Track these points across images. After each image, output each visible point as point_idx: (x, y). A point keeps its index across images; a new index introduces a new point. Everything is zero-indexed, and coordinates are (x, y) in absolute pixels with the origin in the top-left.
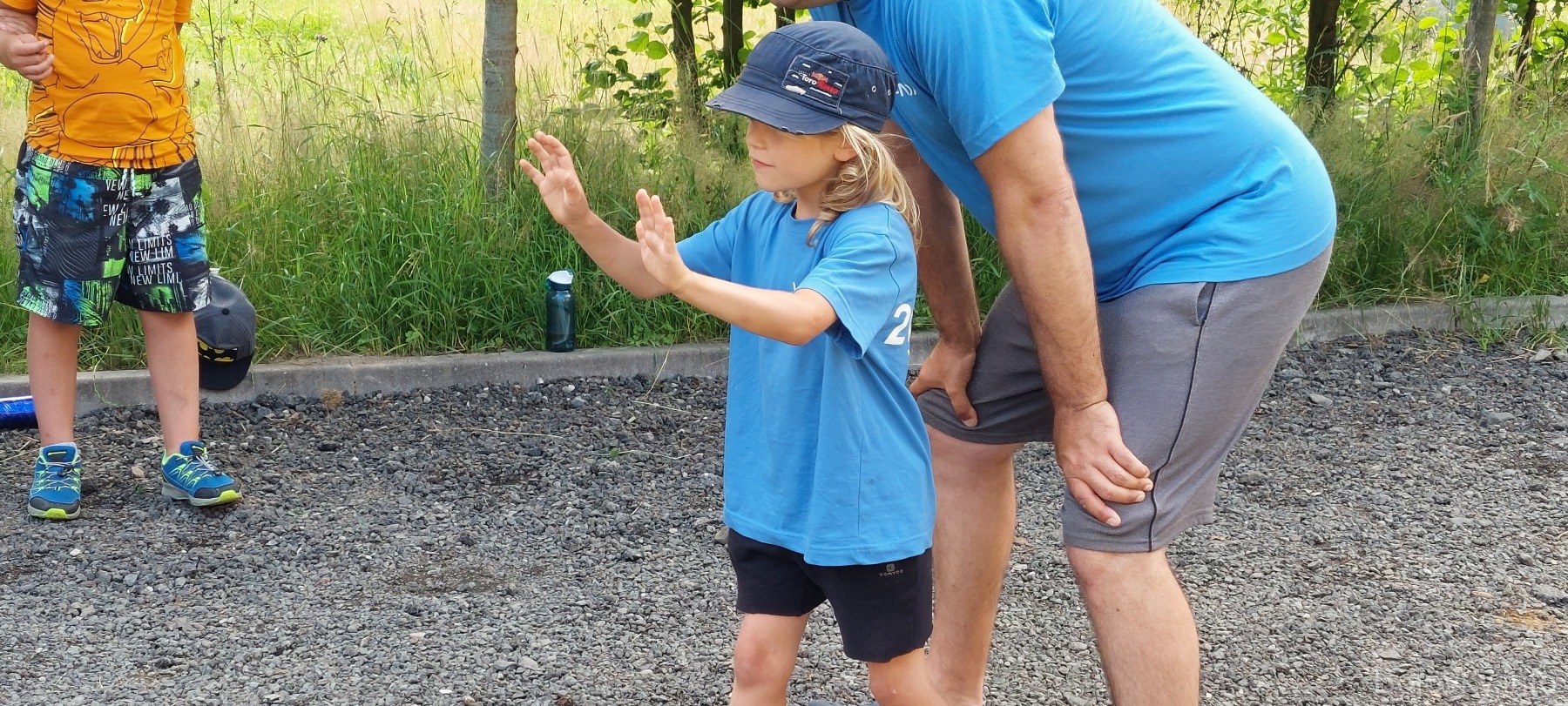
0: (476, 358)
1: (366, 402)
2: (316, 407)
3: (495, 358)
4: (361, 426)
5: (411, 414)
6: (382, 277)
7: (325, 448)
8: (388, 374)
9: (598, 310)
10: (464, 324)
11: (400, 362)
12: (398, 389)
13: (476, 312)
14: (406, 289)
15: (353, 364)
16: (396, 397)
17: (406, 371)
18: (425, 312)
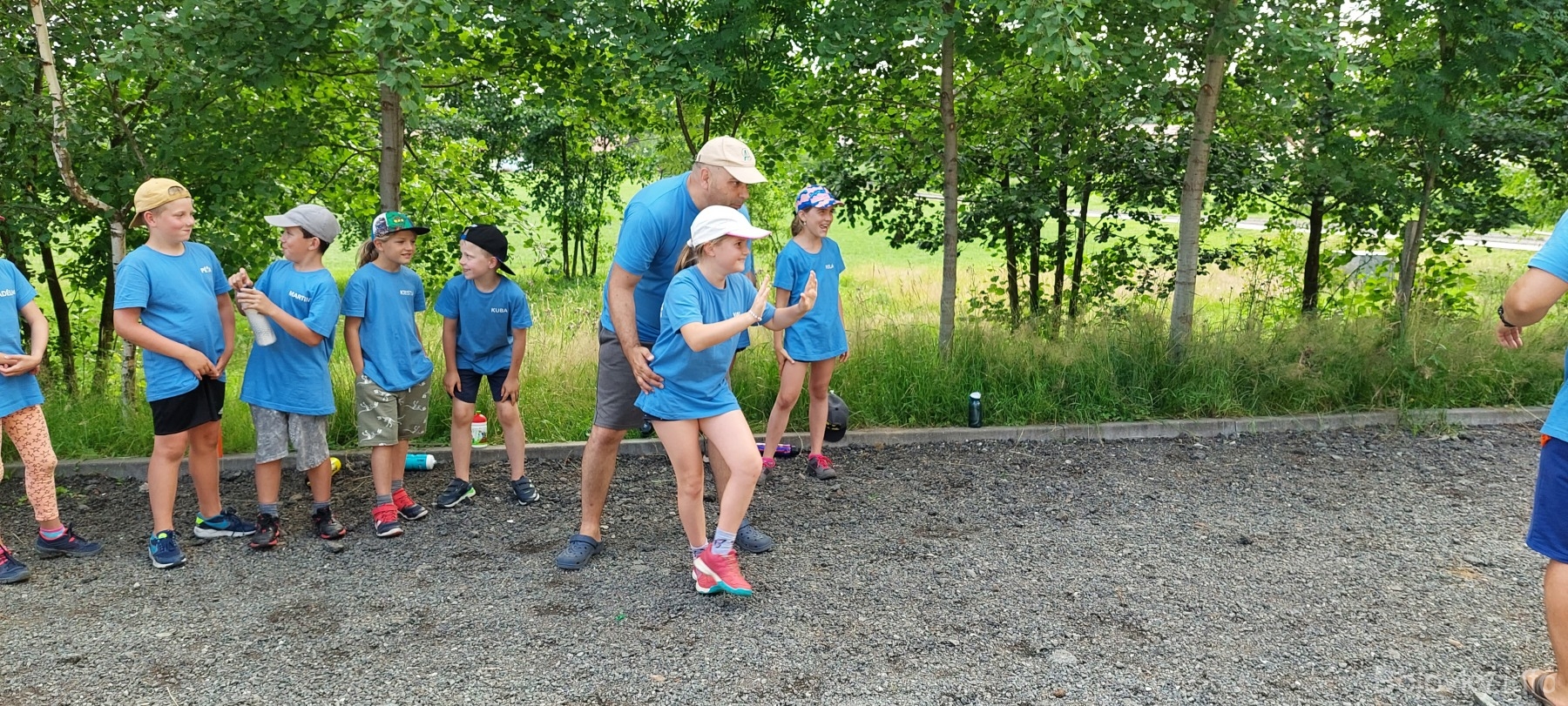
0: (938, 430)
1: (893, 448)
2: (872, 450)
3: (946, 430)
4: (892, 459)
5: (913, 454)
6: (899, 394)
7: (878, 468)
8: (902, 436)
9: (991, 409)
10: (934, 415)
11: (907, 431)
12: (906, 443)
13: (939, 410)
14: (909, 400)
15: (887, 431)
16: (905, 446)
17: (909, 435)
18: (917, 409)
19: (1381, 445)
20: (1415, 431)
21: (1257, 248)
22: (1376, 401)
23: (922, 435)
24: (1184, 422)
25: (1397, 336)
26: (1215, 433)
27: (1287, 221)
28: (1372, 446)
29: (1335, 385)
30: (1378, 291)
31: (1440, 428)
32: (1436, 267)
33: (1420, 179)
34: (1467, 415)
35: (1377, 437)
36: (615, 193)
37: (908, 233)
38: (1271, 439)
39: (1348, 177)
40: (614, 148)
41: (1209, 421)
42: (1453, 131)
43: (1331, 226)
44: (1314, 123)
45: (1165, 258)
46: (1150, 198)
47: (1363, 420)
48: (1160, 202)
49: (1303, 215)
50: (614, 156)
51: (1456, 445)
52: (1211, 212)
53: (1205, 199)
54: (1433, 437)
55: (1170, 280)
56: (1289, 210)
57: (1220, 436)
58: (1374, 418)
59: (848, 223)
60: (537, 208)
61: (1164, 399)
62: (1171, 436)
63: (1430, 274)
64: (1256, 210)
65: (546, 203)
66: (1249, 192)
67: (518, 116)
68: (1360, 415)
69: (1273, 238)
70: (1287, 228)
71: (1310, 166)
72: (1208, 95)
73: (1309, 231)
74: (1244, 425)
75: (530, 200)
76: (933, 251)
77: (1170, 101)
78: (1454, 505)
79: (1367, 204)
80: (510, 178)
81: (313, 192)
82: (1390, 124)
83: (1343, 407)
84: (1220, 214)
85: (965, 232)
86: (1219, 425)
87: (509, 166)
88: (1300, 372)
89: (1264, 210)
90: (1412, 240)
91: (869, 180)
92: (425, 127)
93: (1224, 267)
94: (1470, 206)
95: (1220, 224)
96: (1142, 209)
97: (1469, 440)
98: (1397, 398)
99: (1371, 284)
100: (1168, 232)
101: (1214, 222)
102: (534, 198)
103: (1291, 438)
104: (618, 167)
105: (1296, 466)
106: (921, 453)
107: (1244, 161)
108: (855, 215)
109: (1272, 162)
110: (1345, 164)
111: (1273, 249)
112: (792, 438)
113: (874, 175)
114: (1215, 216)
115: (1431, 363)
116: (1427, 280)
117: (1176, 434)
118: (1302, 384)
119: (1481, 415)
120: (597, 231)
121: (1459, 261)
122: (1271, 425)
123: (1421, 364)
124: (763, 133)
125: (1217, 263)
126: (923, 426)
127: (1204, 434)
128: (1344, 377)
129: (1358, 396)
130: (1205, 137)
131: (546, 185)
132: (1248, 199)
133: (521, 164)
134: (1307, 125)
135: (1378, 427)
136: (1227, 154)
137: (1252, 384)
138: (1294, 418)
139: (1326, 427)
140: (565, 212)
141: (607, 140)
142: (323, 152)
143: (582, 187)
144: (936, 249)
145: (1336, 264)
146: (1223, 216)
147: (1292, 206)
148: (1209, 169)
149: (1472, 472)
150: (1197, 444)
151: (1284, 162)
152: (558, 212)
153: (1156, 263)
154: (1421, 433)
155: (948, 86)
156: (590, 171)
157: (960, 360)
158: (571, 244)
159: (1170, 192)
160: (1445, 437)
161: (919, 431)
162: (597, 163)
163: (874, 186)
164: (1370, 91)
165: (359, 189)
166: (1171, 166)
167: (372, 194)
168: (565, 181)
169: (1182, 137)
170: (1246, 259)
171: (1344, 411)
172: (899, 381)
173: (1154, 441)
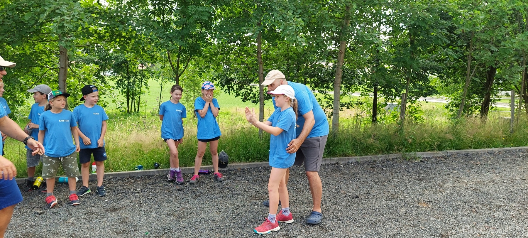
0: (259, 163)
1: (244, 170)
2: (237, 170)
3: (262, 163)
4: (243, 173)
5: (250, 171)
6: (246, 151)
7: (239, 177)
10: (257, 158)
11: (248, 164)
12: (248, 168)
13: (259, 156)
14: (249, 153)
15: (242, 164)
16: (248, 169)
17: (249, 165)
18: (252, 156)
19: (397, 164)
20: (407, 160)
21: (358, 102)
22: (395, 150)
23: (253, 165)
24: (337, 158)
25: (401, 130)
26: (347, 162)
27: (367, 94)
28: (394, 165)
29: (383, 145)
30: (395, 115)
31: (415, 158)
32: (412, 108)
33: (406, 80)
34: (422, 154)
35: (396, 162)
36: (146, 83)
37: (248, 97)
38: (364, 163)
39: (384, 80)
40: (146, 68)
41: (345, 158)
42: (415, 65)
43: (380, 95)
44: (373, 63)
45: (330, 105)
46: (325, 86)
47: (391, 156)
48: (328, 88)
49: (372, 91)
50: (146, 71)
51: (420, 164)
52: (344, 90)
53: (342, 86)
54: (413, 161)
55: (332, 112)
56: (367, 90)
57: (348, 162)
58: (395, 155)
59: (228, 93)
60: (118, 88)
61: (331, 151)
62: (333, 163)
63: (410, 110)
64: (357, 90)
65: (121, 87)
66: (355, 84)
67: (111, 56)
68: (390, 155)
69: (363, 99)
70: (367, 95)
71: (373, 76)
72: (341, 54)
73: (373, 97)
74: (355, 159)
75: (115, 86)
76: (257, 103)
77: (330, 55)
78: (420, 183)
79: (390, 88)
80: (108, 78)
81: (33, 83)
82: (396, 63)
83: (385, 152)
84: (346, 91)
85: (267, 97)
86: (348, 159)
87: (108, 73)
88: (372, 141)
89: (360, 90)
90: (404, 99)
91: (235, 79)
92: (76, 60)
93: (348, 108)
94: (421, 89)
95: (347, 94)
96: (322, 89)
97: (423, 162)
98: (401, 149)
99: (393, 113)
100: (331, 97)
101: (344, 94)
102: (117, 85)
103: (370, 163)
104: (147, 74)
105: (372, 172)
106: (253, 171)
107: (353, 75)
108: (230, 91)
109: (361, 75)
110: (383, 76)
111: (363, 102)
112: (209, 167)
113: (236, 78)
114: (345, 92)
115: (411, 138)
116: (409, 112)
117: (335, 162)
118: (373, 145)
119: (427, 154)
120: (140, 96)
121: (418, 106)
122: (364, 158)
123: (408, 138)
124: (198, 64)
125: (346, 107)
126: (254, 162)
127: (344, 162)
128: (385, 143)
129: (389, 149)
130: (341, 67)
131: (121, 80)
132: (355, 86)
133: (112, 73)
134: (372, 63)
135: (396, 158)
136: (348, 72)
137: (358, 146)
138: (371, 156)
139: (381, 159)
140: (128, 90)
141: (143, 65)
142: (37, 69)
143: (134, 81)
144: (258, 103)
145: (382, 107)
146: (347, 92)
147: (368, 89)
148: (342, 77)
149: (425, 172)
150: (342, 165)
151: (365, 75)
152: (125, 90)
153: (327, 107)
154: (409, 160)
155: (259, 49)
156: (137, 75)
157: (266, 139)
158: (130, 101)
159: (331, 84)
160: (416, 161)
161: (252, 163)
162: (140, 73)
163: (237, 81)
164: (390, 53)
165: (51, 82)
166: (330, 76)
167: (56, 84)
168: (128, 79)
169: (334, 67)
170: (355, 106)
171: (386, 154)
172: (246, 147)
173: (328, 164)
